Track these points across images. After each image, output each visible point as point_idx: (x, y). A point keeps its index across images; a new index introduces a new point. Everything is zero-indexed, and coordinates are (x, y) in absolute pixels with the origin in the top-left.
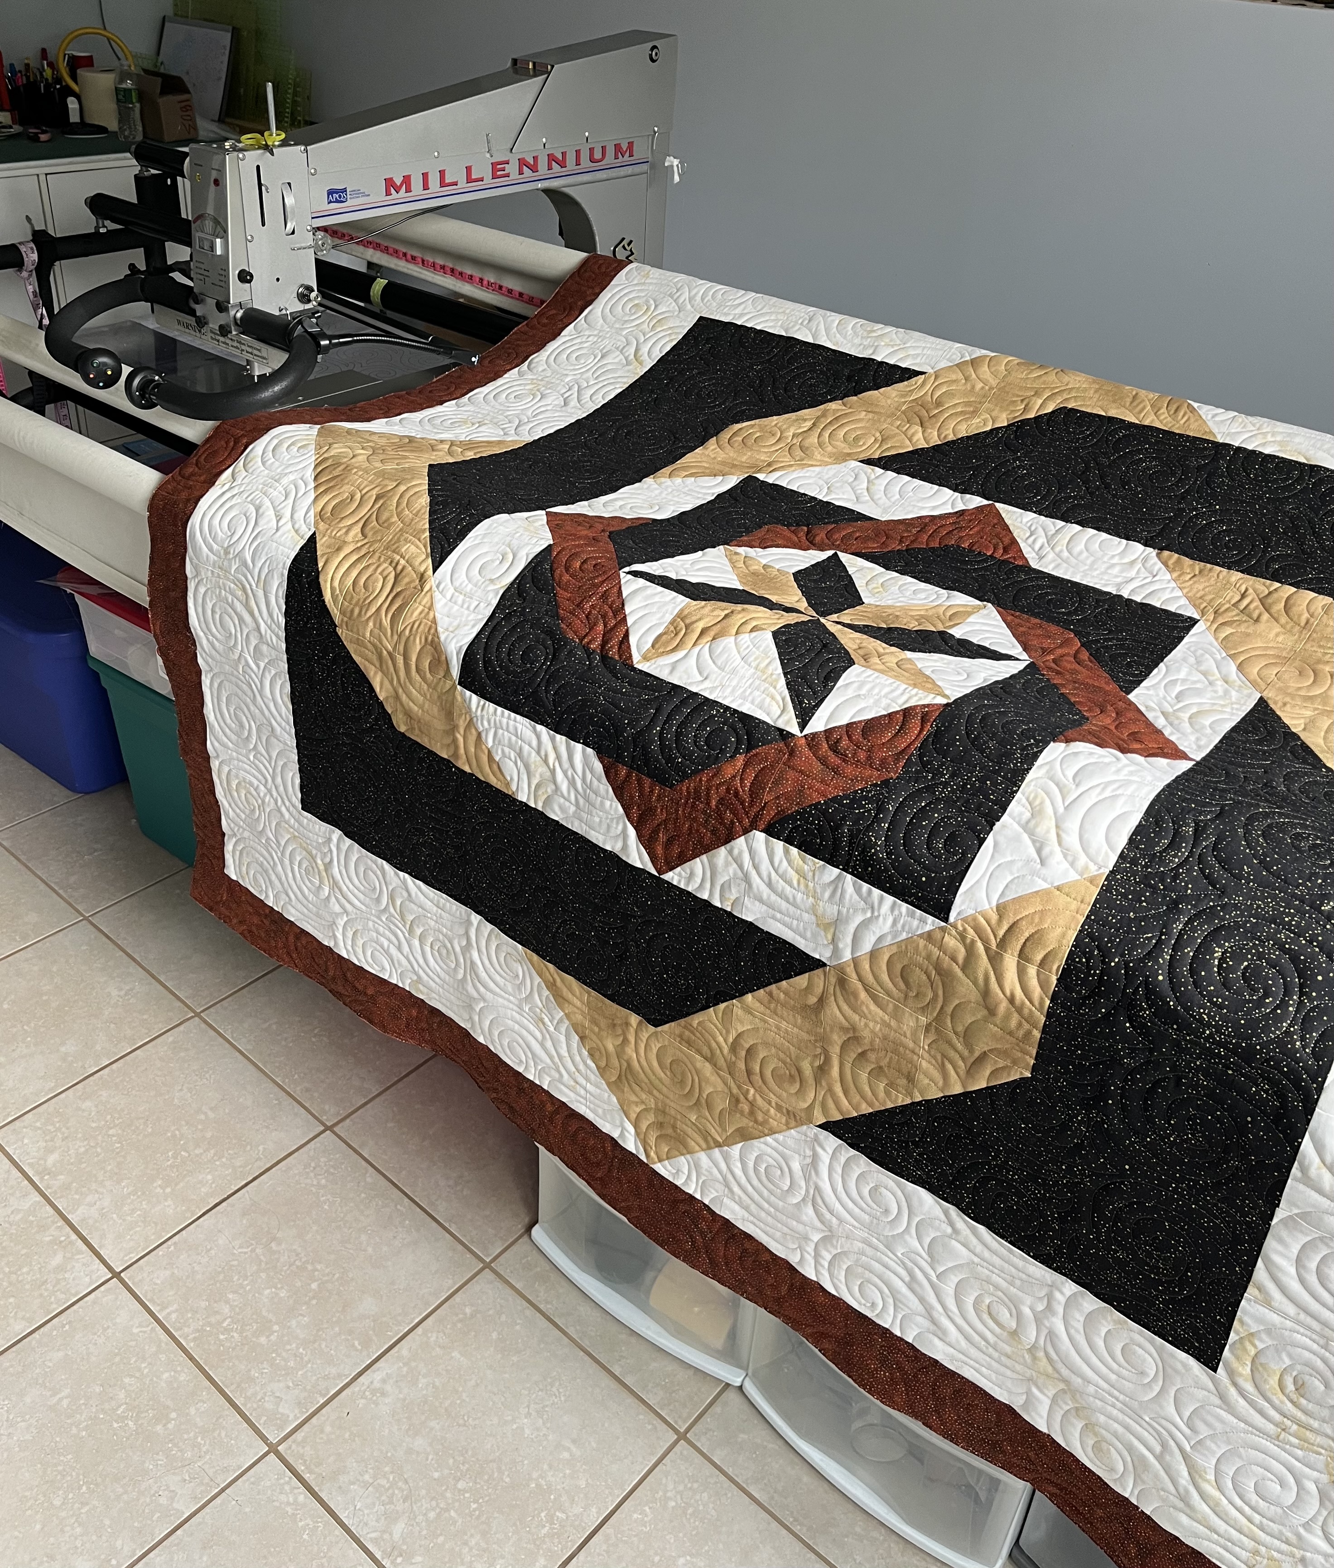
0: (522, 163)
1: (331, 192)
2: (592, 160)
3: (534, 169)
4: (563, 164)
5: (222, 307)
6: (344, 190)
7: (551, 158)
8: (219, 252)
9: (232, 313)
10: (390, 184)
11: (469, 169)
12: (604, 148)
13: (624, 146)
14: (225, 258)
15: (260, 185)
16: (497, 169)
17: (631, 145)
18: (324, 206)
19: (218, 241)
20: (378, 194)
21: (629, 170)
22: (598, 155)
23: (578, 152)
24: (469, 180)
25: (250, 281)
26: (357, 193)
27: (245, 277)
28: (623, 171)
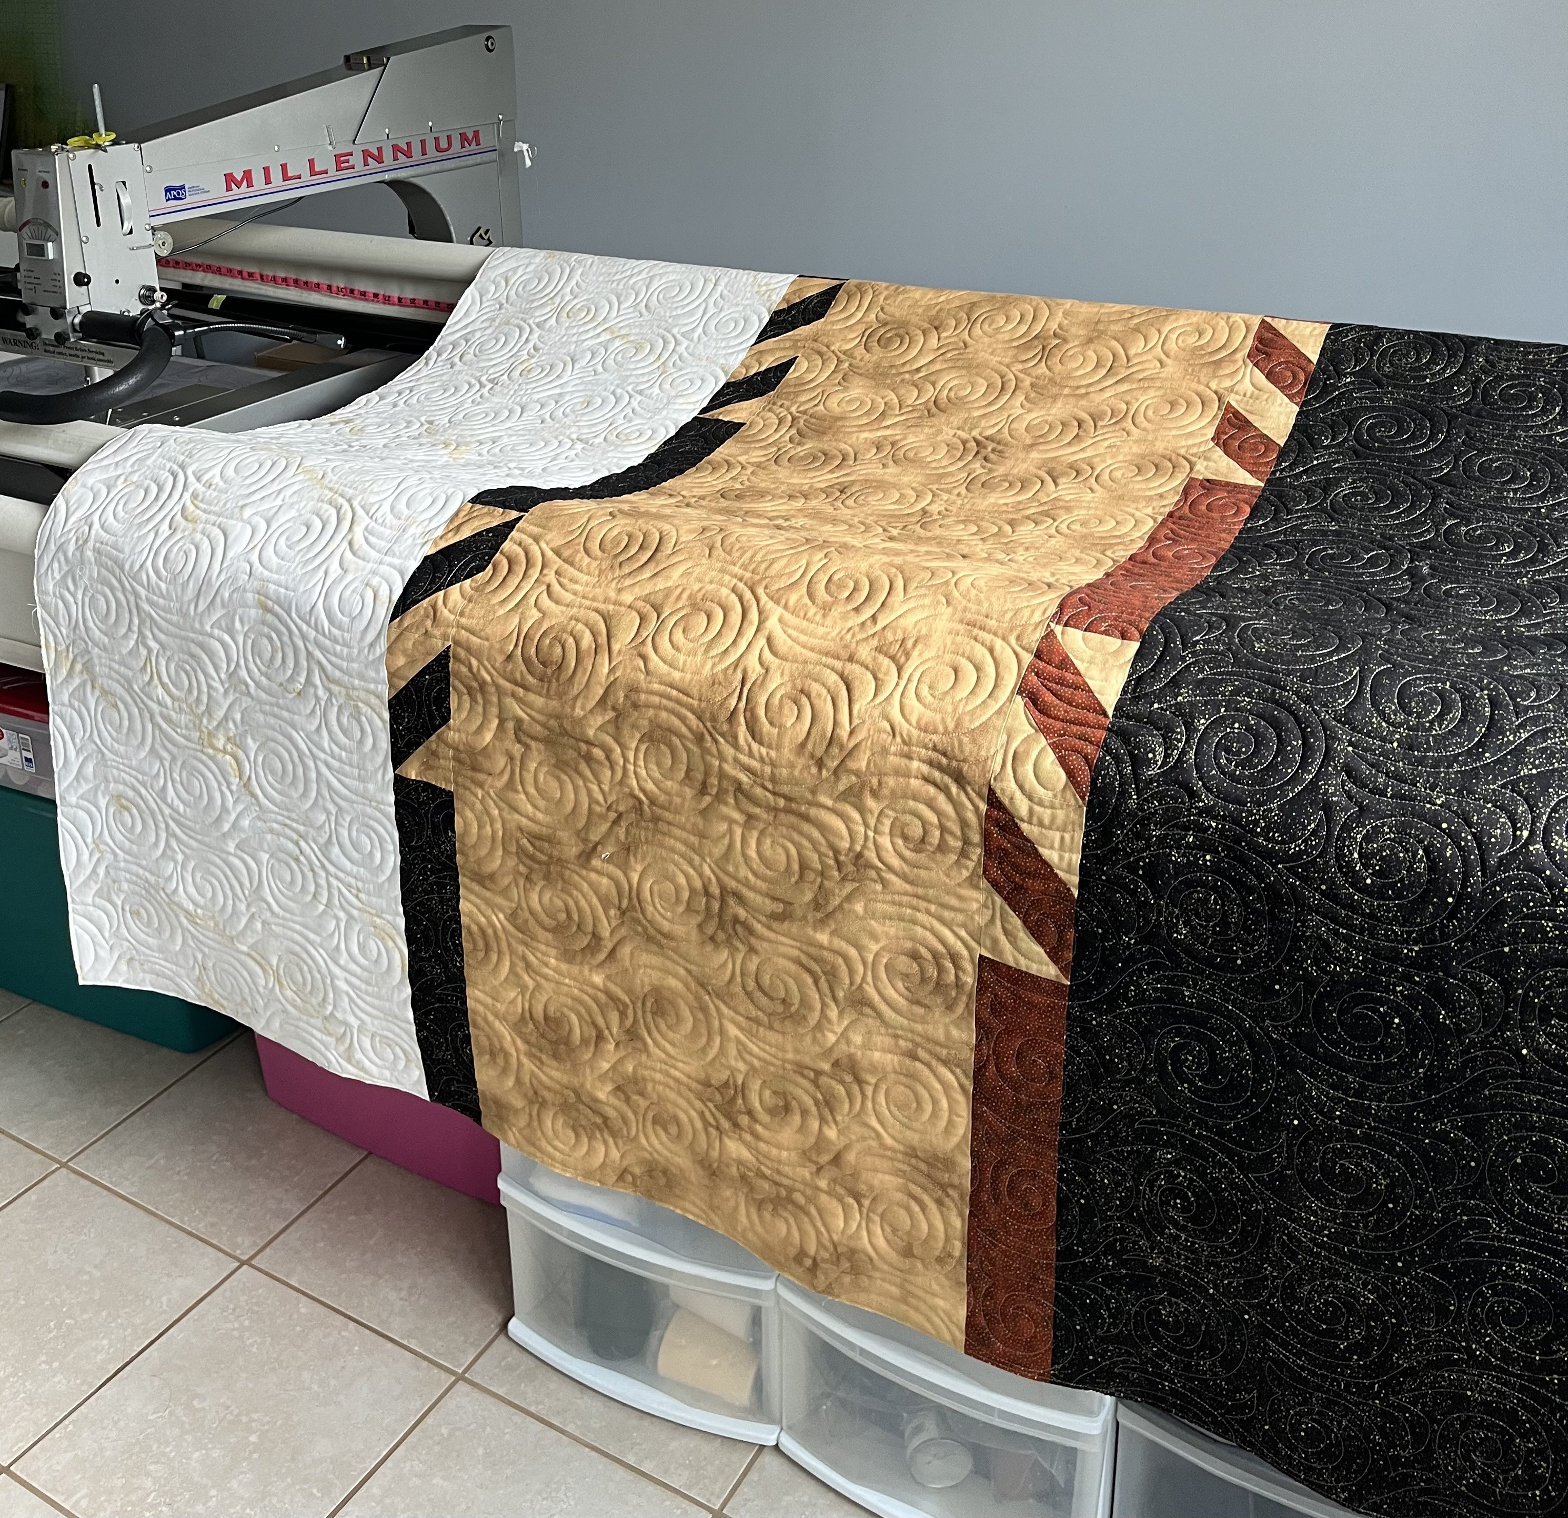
0: (366, 154)
1: (168, 190)
2: (438, 149)
3: (379, 160)
4: (408, 154)
5: (58, 313)
6: (183, 187)
7: (396, 149)
8: (51, 256)
9: (69, 319)
10: (230, 179)
11: (311, 162)
12: (449, 137)
13: (470, 136)
14: (59, 261)
15: (93, 184)
16: (341, 161)
17: (476, 134)
18: (160, 202)
19: (50, 244)
20: (218, 189)
21: (478, 158)
22: (444, 144)
23: (423, 142)
24: (313, 173)
25: (87, 284)
26: (196, 190)
27: (81, 280)
28: (471, 160)
